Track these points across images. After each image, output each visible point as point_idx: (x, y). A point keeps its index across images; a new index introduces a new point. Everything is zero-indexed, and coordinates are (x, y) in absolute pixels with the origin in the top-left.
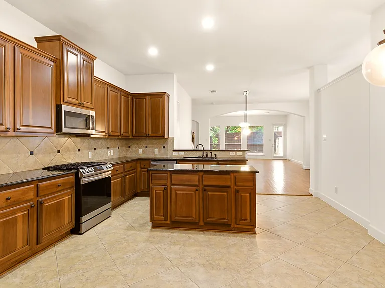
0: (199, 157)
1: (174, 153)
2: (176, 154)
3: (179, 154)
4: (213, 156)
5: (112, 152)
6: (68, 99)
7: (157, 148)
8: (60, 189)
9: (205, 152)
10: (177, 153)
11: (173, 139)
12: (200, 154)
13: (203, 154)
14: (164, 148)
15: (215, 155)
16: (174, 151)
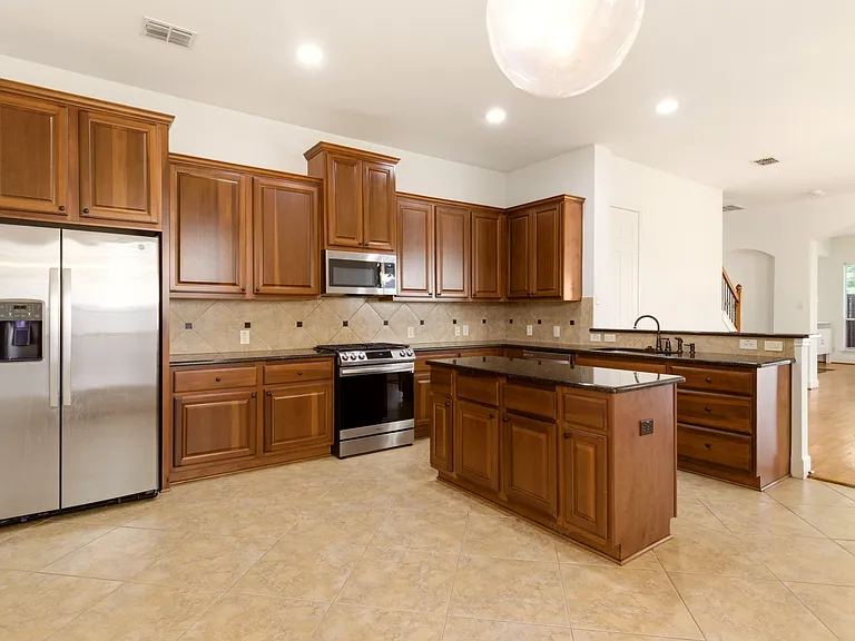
0: (649, 350)
1: (592, 335)
2: (595, 338)
3: (603, 338)
4: (686, 349)
5: (466, 329)
6: (337, 240)
7: (558, 324)
8: (301, 378)
9: (663, 336)
10: (599, 335)
11: (591, 300)
12: (651, 342)
13: (659, 341)
14: (572, 323)
15: (692, 346)
16: (592, 330)
